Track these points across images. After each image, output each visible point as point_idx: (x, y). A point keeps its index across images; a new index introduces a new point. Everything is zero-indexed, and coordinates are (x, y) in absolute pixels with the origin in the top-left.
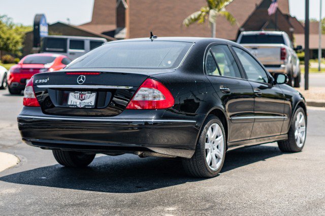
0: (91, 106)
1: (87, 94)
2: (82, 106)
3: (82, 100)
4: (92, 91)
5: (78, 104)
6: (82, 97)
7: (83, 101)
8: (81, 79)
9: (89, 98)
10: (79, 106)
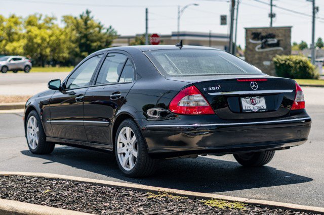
0: (264, 109)
1: (257, 99)
2: (257, 110)
3: (254, 105)
4: (261, 95)
5: (252, 108)
6: (253, 102)
7: (256, 106)
8: (254, 86)
9: (259, 102)
10: (254, 110)
